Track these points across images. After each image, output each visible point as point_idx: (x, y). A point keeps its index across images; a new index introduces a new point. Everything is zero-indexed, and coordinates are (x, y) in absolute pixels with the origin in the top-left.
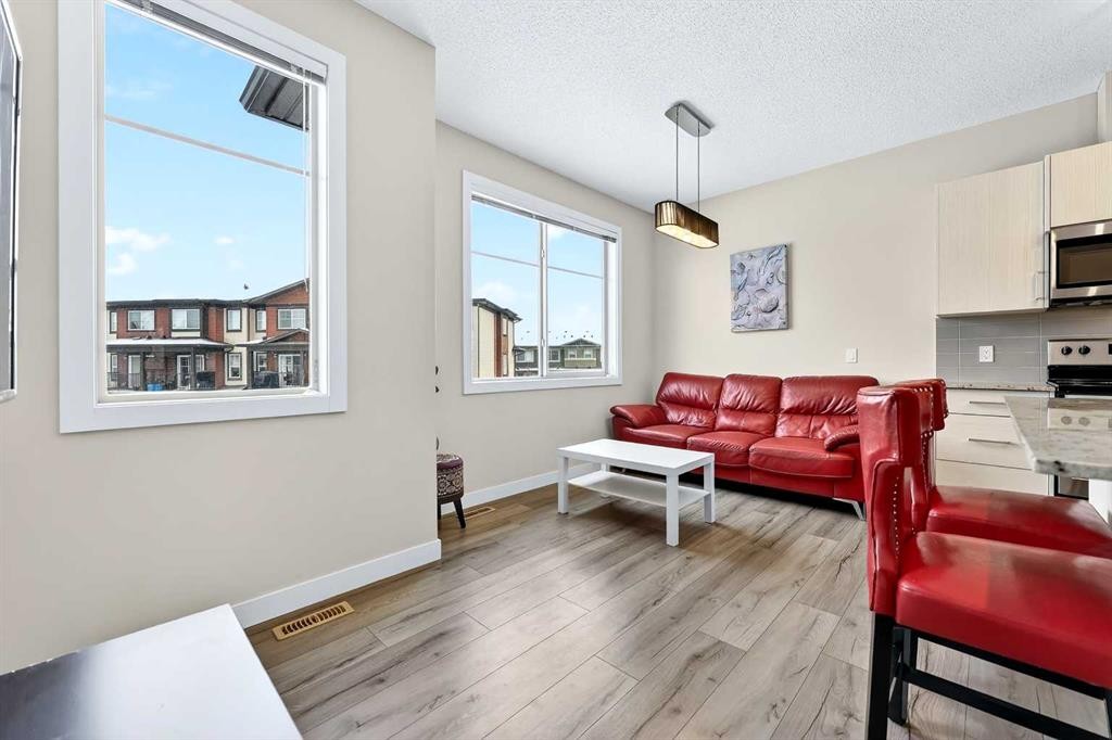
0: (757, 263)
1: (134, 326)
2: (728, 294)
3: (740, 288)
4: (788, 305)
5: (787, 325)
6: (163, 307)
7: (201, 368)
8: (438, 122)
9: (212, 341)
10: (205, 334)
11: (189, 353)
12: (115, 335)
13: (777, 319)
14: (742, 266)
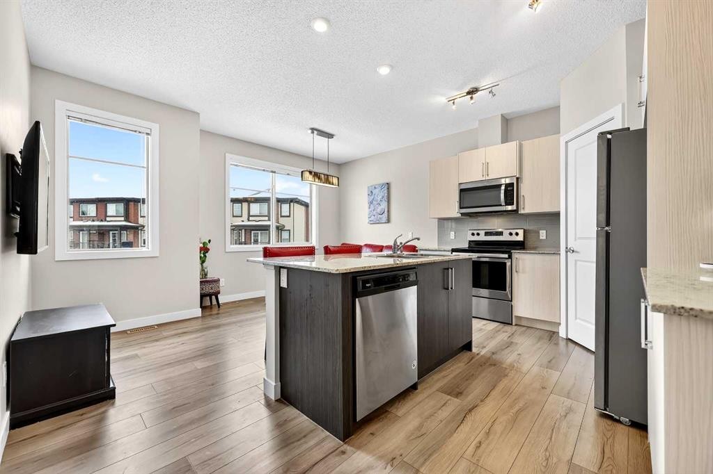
0: (377, 190)
1: (83, 213)
2: (367, 205)
3: (371, 203)
4: (388, 211)
5: (388, 221)
6: (102, 202)
7: (124, 239)
8: (201, 130)
9: (130, 222)
10: (127, 218)
11: (117, 230)
12: (72, 219)
13: (385, 217)
14: (372, 192)
